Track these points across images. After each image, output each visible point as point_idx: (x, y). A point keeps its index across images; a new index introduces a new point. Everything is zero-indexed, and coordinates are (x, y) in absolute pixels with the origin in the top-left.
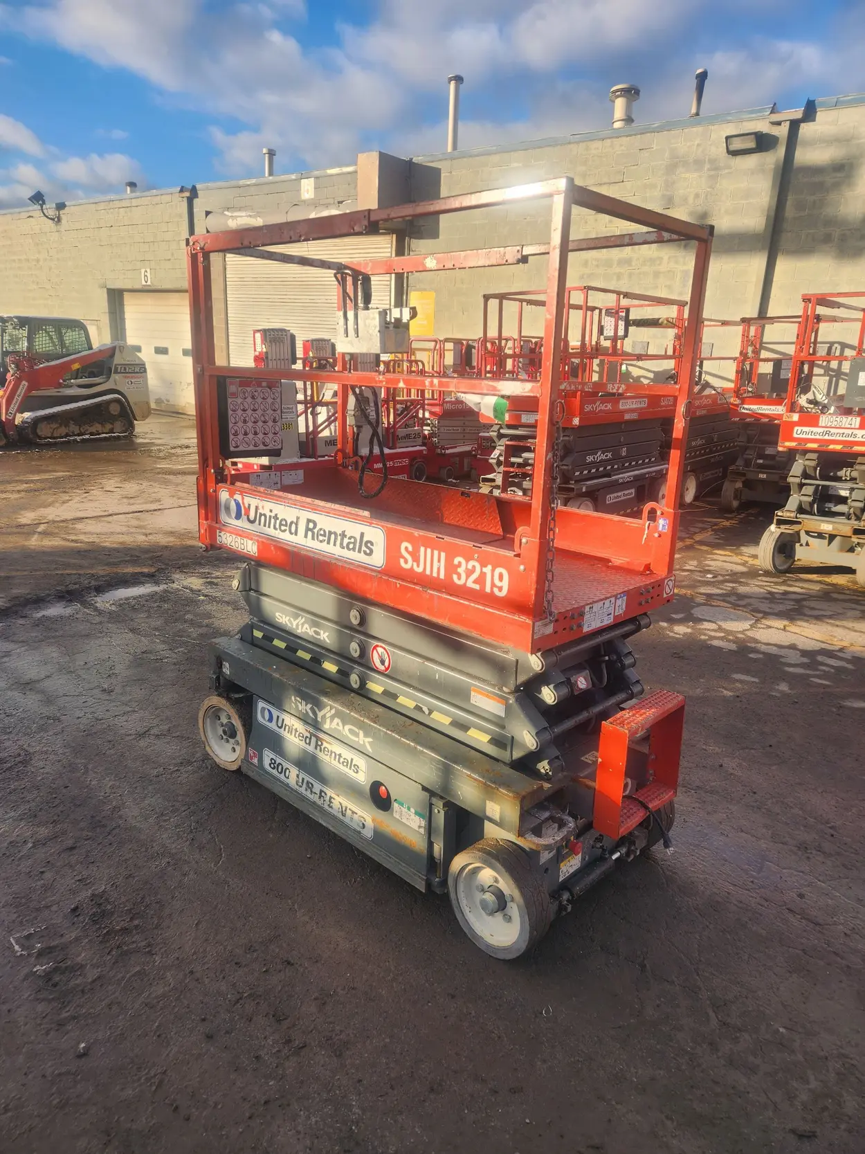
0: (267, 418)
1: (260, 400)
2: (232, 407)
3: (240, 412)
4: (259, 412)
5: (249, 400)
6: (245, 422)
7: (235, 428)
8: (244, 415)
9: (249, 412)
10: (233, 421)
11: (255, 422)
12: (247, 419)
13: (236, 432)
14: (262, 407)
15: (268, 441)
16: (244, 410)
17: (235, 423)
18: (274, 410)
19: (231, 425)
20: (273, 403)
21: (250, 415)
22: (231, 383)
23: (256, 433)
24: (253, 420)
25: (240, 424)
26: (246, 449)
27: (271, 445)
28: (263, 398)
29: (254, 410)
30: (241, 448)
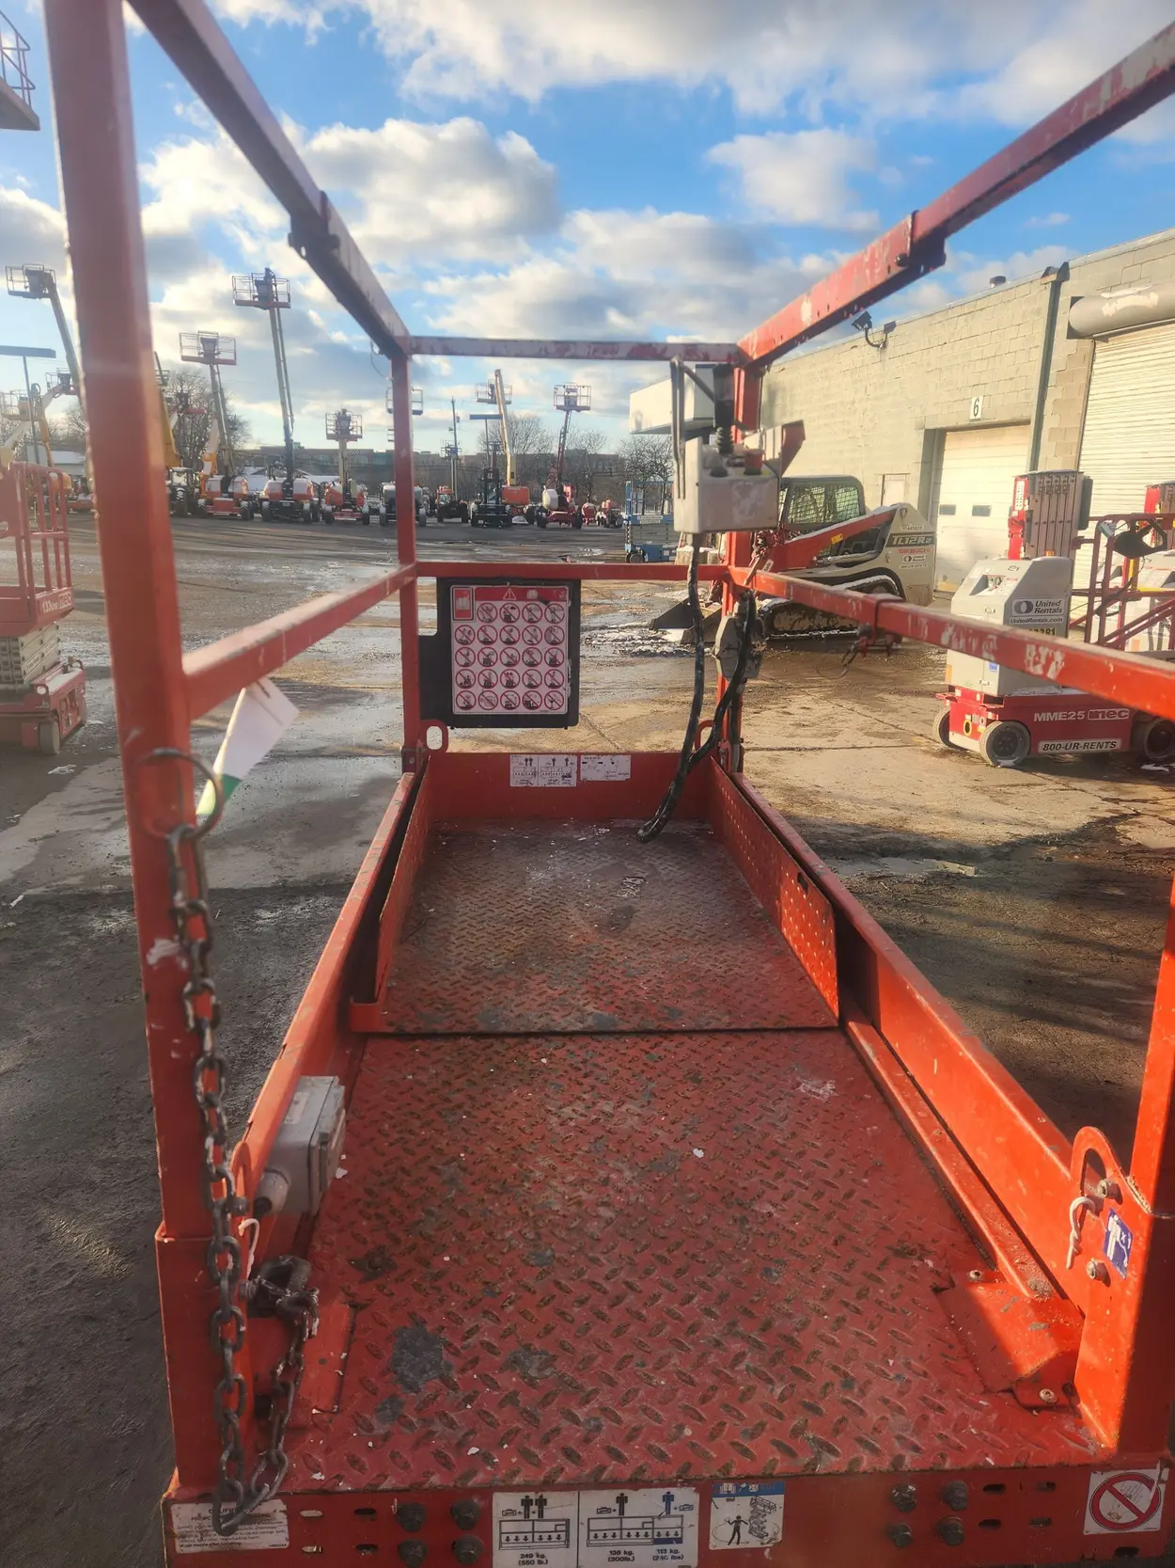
0: (537, 657)
1: (521, 624)
2: (459, 635)
3: (476, 646)
4: (521, 646)
5: (499, 624)
6: (487, 663)
7: (466, 673)
8: (487, 651)
9: (499, 646)
10: (462, 660)
11: (508, 665)
12: (493, 658)
13: (467, 680)
14: (528, 637)
15: (537, 700)
16: (487, 642)
17: (466, 665)
18: (554, 643)
19: (456, 668)
20: (550, 630)
21: (499, 651)
22: (460, 595)
23: (510, 685)
24: (505, 659)
25: (477, 668)
26: (490, 713)
27: (543, 707)
28: (530, 621)
29: (508, 642)
30: (476, 710)
